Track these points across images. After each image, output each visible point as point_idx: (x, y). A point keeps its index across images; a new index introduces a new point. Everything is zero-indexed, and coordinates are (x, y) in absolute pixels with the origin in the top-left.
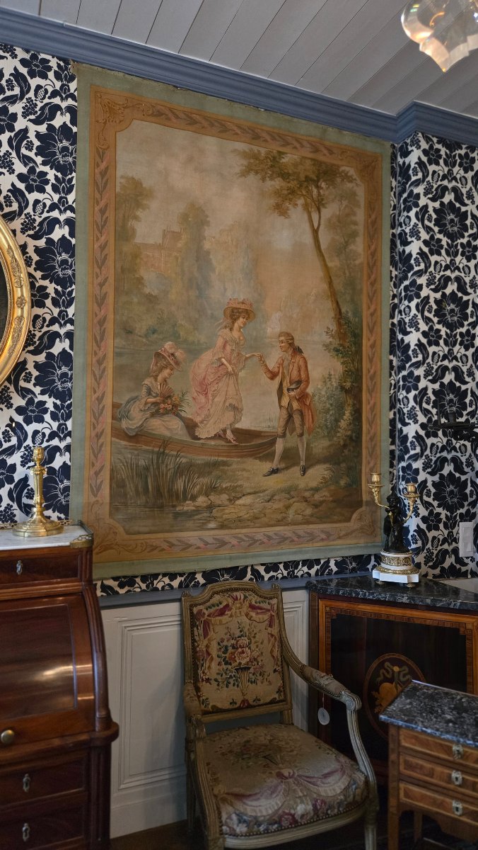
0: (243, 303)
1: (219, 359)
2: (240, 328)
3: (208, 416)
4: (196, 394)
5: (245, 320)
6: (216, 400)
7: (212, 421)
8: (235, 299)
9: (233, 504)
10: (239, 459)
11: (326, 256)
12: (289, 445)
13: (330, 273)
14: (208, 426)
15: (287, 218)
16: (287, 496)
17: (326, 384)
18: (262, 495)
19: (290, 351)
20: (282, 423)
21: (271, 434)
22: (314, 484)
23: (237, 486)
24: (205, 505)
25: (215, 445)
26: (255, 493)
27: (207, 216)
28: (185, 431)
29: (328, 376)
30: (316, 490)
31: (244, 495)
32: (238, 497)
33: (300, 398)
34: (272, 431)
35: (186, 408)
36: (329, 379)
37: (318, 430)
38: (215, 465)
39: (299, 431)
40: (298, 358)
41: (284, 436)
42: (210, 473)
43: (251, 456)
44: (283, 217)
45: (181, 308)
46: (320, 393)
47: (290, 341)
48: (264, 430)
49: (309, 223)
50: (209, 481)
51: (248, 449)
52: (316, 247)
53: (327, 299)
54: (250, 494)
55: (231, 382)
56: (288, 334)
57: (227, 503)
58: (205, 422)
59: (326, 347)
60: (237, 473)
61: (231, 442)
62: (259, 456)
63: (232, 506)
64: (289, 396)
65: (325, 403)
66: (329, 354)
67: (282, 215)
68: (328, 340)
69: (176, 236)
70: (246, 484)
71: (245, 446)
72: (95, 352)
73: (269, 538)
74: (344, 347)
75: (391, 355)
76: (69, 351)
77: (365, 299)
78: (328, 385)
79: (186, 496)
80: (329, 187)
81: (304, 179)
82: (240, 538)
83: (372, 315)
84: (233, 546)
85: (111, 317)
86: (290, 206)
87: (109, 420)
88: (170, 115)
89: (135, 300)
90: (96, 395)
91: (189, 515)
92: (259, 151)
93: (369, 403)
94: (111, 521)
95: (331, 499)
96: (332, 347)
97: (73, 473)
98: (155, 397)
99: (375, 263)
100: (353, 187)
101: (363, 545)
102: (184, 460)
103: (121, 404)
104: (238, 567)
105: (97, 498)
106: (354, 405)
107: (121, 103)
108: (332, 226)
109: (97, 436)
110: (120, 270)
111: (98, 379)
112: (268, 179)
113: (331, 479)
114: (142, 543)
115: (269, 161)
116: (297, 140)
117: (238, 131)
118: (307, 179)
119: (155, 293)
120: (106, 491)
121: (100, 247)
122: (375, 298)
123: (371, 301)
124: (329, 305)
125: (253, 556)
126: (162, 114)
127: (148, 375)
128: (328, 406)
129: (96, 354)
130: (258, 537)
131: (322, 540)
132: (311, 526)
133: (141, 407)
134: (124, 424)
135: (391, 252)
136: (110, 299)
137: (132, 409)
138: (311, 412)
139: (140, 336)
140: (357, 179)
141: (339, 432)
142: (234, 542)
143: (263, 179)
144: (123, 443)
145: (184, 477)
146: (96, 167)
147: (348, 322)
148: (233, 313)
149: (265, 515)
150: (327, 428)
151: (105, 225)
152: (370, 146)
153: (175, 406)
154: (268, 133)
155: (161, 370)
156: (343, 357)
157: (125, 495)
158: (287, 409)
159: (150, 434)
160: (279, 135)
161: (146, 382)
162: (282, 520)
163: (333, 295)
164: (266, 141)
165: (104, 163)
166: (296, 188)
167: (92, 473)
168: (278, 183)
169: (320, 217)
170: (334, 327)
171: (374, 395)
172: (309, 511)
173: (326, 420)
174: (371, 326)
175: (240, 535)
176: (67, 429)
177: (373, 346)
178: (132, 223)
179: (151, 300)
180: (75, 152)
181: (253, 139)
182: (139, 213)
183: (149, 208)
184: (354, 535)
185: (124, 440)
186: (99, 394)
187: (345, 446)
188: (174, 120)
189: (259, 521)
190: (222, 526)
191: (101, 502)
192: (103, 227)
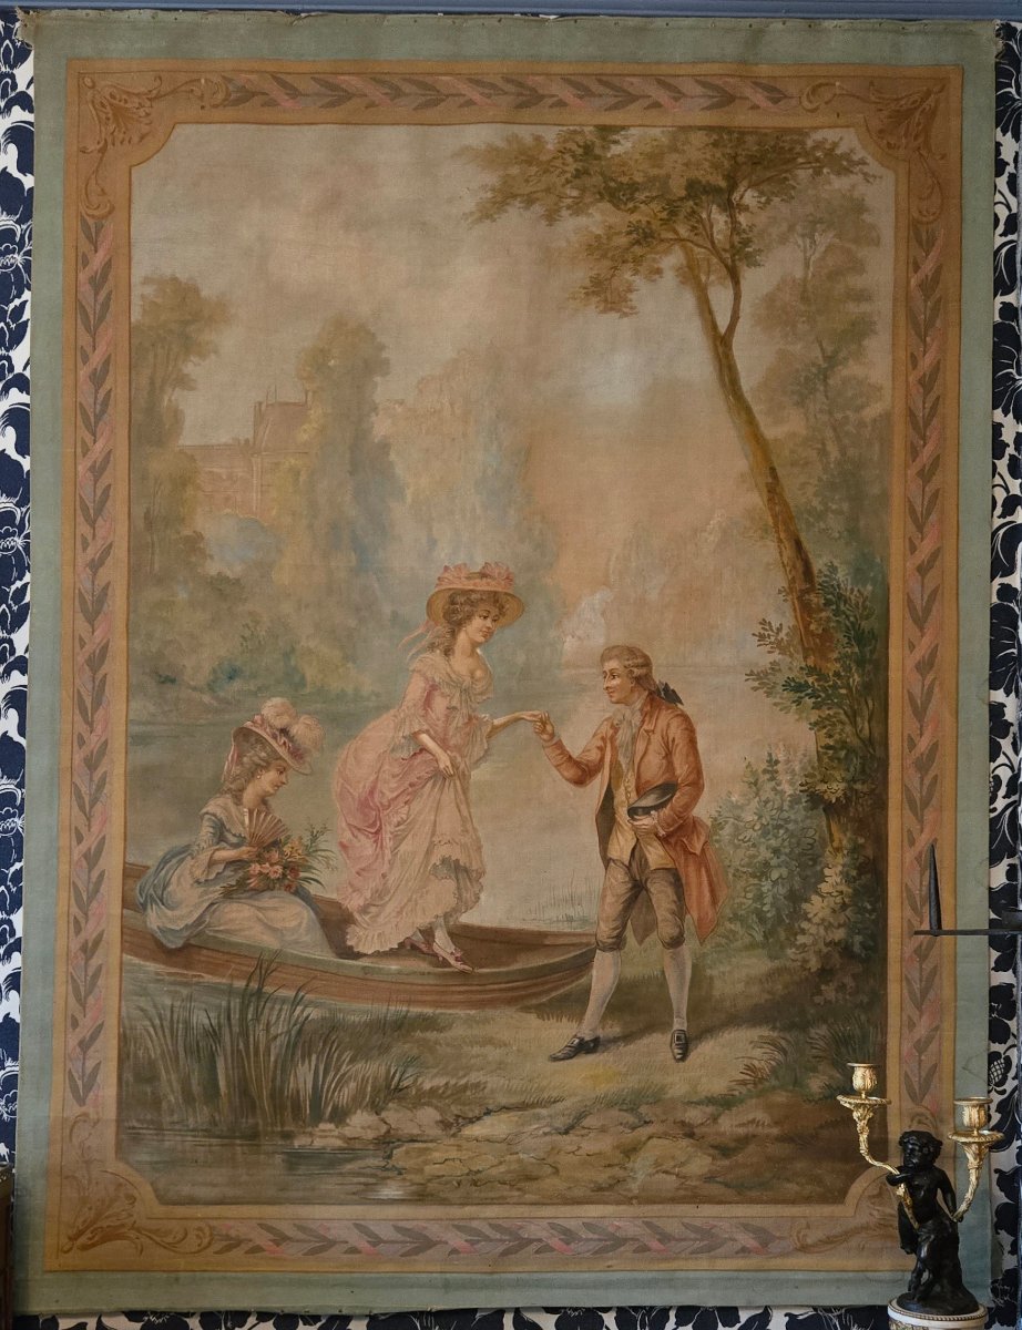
0: (483, 575)
1: (415, 736)
2: (475, 645)
3: (380, 894)
4: (348, 835)
5: (488, 623)
6: (402, 848)
7: (391, 907)
8: (458, 568)
9: (454, 1135)
10: (473, 1012)
11: (756, 409)
12: (631, 972)
13: (774, 458)
14: (381, 919)
15: (626, 314)
16: (631, 1119)
17: (758, 790)
18: (544, 1112)
19: (639, 701)
20: (613, 906)
21: (575, 940)
22: (718, 1086)
23: (465, 1087)
24: (370, 1135)
25: (399, 973)
26: (522, 1107)
27: (382, 348)
28: (318, 935)
29: (764, 766)
30: (726, 1103)
31: (488, 1113)
32: (470, 1115)
33: (669, 835)
34: (579, 931)
35: (321, 872)
36: (768, 776)
37: (732, 926)
38: (402, 1026)
39: (667, 929)
40: (665, 720)
41: (618, 944)
42: (384, 1049)
43: (510, 1002)
44: (614, 315)
45: (307, 606)
46: (738, 818)
47: (637, 672)
48: (554, 928)
49: (701, 313)
50: (383, 1070)
51: (500, 983)
52: (723, 385)
53: (762, 538)
54: (506, 1108)
55: (449, 796)
56: (632, 651)
57: (436, 1132)
58: (373, 909)
59: (758, 679)
60: (466, 1049)
61: (450, 965)
62: (534, 1002)
63: (452, 1141)
64: (636, 830)
65: (754, 845)
66: (770, 700)
67: (612, 309)
68: (763, 657)
69: (294, 413)
70: (493, 1082)
71: (492, 974)
72: (81, 738)
73: (569, 1236)
74: (822, 677)
75: (994, 686)
76: (17, 738)
77: (897, 526)
78: (767, 793)
79: (318, 1109)
80: (768, 201)
81: (683, 193)
82: (478, 1233)
83: (922, 570)
84: (454, 1251)
85: (119, 645)
86: (638, 281)
87: (116, 908)
88: (276, 92)
89: (182, 596)
90: (83, 847)
91: (330, 1161)
92: (538, 139)
93: (912, 843)
94: (121, 1167)
95: (775, 1131)
96: (781, 679)
97: (25, 1042)
98: (235, 846)
99: (934, 407)
100: (854, 186)
101: (888, 1276)
102: (314, 1013)
103: (148, 868)
104: (475, 1311)
105: (84, 1109)
106: (856, 849)
107: (143, 90)
108: (776, 314)
109: (84, 948)
110: (140, 524)
111: (86, 805)
112: (565, 213)
113: (774, 1071)
114: (200, 1229)
115: (570, 160)
116: (662, 82)
117: (473, 93)
118: (695, 189)
119: (235, 570)
120: (107, 1090)
121: (92, 469)
122: (933, 517)
123: (920, 528)
124: (769, 552)
125: (519, 1285)
126: (254, 94)
127: (216, 788)
128: (765, 854)
129: (82, 742)
130: (535, 1230)
131: (744, 1251)
132: (708, 1210)
133: (198, 873)
134: (154, 919)
135: (997, 367)
136: (118, 602)
137: (174, 879)
138: (709, 876)
139: (194, 689)
140: (869, 159)
141: (803, 932)
142: (457, 1240)
143: (551, 217)
144: (152, 967)
145: (314, 1057)
146: (80, 266)
147: (836, 599)
148: (454, 609)
149: (556, 1171)
150: (762, 919)
151: (103, 411)
152: (919, 50)
153: (291, 868)
154: (567, 80)
155: (252, 774)
156: (817, 706)
157: (156, 1103)
158: (629, 867)
159: (223, 942)
160: (601, 79)
161: (212, 807)
162: (611, 1187)
163: (785, 522)
164: (561, 104)
165: (101, 253)
166: (656, 225)
167: (73, 1042)
168: (599, 218)
169: (737, 297)
170: (784, 618)
171: (929, 815)
172: (700, 1164)
173: (760, 897)
174: (919, 604)
175: (475, 1224)
176: (13, 932)
177: (926, 666)
178: (173, 397)
179: (223, 590)
180: (30, 239)
181: (520, 106)
182: (191, 368)
183: (216, 352)
184: (854, 1242)
185: (155, 960)
186: (90, 842)
187: (825, 973)
188: (288, 103)
189: (534, 1185)
190: (421, 1197)
191: (93, 1116)
192: (98, 418)
